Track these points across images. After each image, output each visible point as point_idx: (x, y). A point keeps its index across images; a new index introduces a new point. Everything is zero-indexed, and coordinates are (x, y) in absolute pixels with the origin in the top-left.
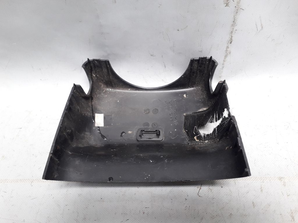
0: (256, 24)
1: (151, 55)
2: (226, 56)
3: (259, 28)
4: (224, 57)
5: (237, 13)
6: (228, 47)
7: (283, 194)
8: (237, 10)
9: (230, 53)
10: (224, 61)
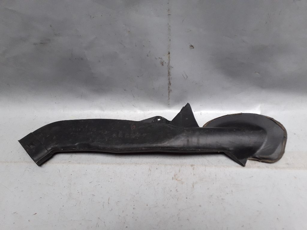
0: (183, 75)
1: (125, 90)
2: (169, 92)
3: (185, 77)
4: (168, 93)
5: (169, 69)
6: (169, 87)
7: (191, 174)
8: (169, 67)
9: (171, 91)
10: (169, 95)
